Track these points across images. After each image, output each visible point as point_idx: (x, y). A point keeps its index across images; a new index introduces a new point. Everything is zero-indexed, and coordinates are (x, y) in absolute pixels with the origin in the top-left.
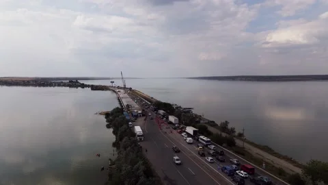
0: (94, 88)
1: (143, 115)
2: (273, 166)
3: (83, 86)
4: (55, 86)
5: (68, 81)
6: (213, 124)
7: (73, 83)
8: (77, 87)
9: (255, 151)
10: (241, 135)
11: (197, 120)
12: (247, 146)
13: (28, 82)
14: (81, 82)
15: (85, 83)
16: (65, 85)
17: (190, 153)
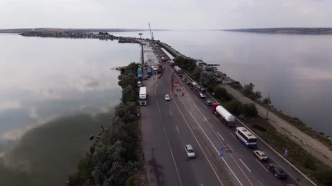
0: (122, 40)
1: (159, 73)
2: (301, 149)
3: (112, 38)
4: (85, 37)
5: (98, 33)
6: (236, 85)
7: (103, 35)
8: (107, 39)
9: (281, 125)
10: (267, 102)
11: (219, 79)
12: (272, 116)
13: (60, 33)
14: (111, 34)
15: (114, 35)
16: (95, 37)
17: (195, 125)
